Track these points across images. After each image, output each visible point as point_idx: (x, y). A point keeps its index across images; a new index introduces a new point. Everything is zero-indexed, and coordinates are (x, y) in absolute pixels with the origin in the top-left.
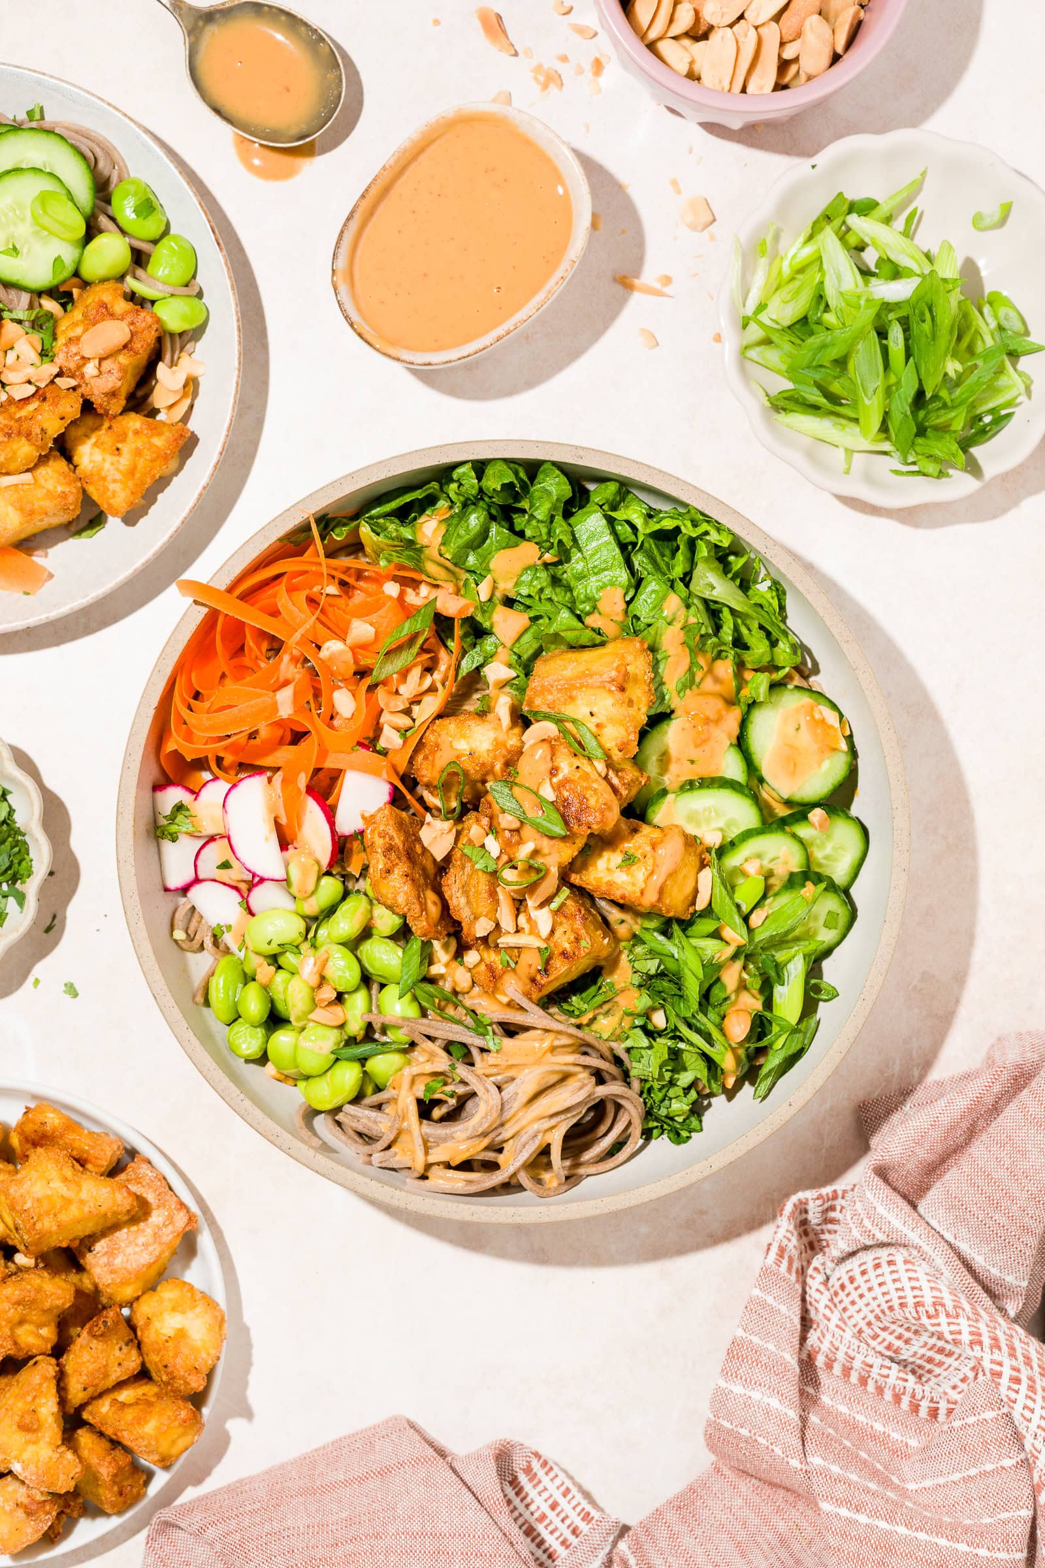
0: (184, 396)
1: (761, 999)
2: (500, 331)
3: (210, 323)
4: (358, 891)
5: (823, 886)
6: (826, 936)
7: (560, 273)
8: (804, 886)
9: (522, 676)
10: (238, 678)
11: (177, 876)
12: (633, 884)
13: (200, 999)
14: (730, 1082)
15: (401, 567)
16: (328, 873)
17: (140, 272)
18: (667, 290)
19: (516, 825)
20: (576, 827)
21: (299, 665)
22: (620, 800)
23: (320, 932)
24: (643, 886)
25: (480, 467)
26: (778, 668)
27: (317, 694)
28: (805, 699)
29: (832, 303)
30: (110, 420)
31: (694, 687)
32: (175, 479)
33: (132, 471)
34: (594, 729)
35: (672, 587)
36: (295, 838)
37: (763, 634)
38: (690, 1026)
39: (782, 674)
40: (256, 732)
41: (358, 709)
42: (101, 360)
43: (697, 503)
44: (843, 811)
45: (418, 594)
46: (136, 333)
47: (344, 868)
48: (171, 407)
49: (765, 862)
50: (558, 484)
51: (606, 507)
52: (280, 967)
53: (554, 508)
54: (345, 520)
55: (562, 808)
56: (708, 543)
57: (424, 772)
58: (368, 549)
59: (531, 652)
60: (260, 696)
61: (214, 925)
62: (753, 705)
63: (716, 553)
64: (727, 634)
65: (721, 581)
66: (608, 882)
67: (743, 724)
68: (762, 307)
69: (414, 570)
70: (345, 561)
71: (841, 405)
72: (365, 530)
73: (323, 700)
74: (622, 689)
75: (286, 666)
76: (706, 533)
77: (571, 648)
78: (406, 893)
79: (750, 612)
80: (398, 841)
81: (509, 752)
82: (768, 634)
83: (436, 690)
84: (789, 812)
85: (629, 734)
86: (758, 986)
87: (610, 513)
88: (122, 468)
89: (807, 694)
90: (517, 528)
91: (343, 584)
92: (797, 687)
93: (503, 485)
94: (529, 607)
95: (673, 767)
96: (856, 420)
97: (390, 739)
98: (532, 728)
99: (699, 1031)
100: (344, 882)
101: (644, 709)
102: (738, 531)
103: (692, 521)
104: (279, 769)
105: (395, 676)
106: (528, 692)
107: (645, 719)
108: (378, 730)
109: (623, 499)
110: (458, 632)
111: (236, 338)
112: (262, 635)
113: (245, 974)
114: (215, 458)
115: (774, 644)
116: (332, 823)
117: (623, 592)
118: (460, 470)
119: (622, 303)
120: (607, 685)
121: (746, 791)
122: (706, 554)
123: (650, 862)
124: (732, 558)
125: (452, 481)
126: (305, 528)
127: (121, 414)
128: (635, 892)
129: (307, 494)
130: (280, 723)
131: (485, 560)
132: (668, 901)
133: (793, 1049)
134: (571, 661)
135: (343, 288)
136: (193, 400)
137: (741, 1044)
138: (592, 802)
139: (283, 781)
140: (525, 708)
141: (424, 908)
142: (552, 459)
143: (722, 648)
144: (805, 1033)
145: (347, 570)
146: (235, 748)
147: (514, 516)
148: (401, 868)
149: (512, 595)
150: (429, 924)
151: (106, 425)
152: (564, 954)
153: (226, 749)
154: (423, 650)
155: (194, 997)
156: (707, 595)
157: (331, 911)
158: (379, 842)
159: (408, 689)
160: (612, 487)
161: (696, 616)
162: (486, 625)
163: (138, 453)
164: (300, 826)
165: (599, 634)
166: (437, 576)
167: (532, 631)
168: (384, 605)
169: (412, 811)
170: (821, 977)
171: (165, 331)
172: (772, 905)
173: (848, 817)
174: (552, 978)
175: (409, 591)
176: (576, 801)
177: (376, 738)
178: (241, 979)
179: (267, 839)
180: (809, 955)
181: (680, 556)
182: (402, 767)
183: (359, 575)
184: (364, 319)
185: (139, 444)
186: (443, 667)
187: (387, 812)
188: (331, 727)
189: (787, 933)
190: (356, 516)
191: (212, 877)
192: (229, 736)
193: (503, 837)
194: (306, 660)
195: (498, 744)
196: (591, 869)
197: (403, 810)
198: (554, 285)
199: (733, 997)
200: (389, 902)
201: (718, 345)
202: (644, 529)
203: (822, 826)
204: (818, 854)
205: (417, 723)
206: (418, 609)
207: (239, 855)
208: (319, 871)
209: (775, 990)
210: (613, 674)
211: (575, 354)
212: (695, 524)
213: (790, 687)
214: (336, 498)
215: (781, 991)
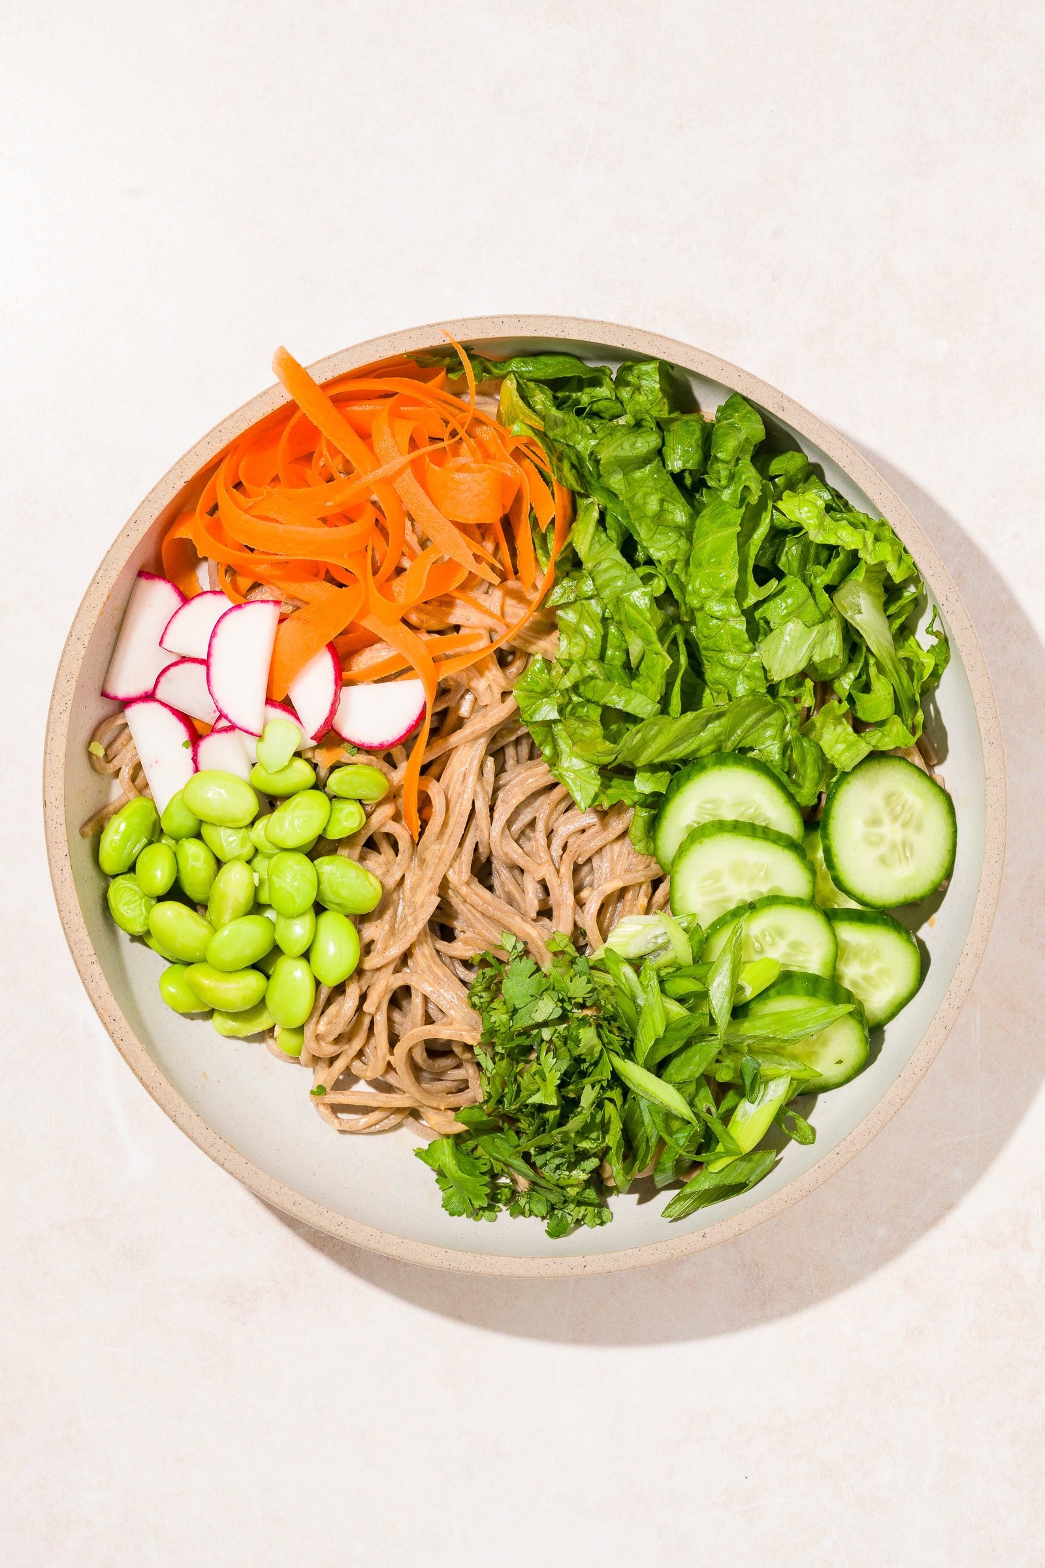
5: (848, 1009)
6: (828, 1069)
10: (291, 489)
11: (124, 686)
54: (488, 364)
61: (141, 754)
65: (874, 612)
89: (925, 780)
102: (924, 569)
118: (647, 367)
126: (441, 352)
133: (733, 1180)
144: (757, 1167)
156: (850, 616)
180: (798, 1083)
181: (836, 564)
189: (785, 1042)
192: (252, 550)
207: (215, 686)
209: (741, 1105)
213: (906, 763)
214: (491, 336)
215: (748, 1108)
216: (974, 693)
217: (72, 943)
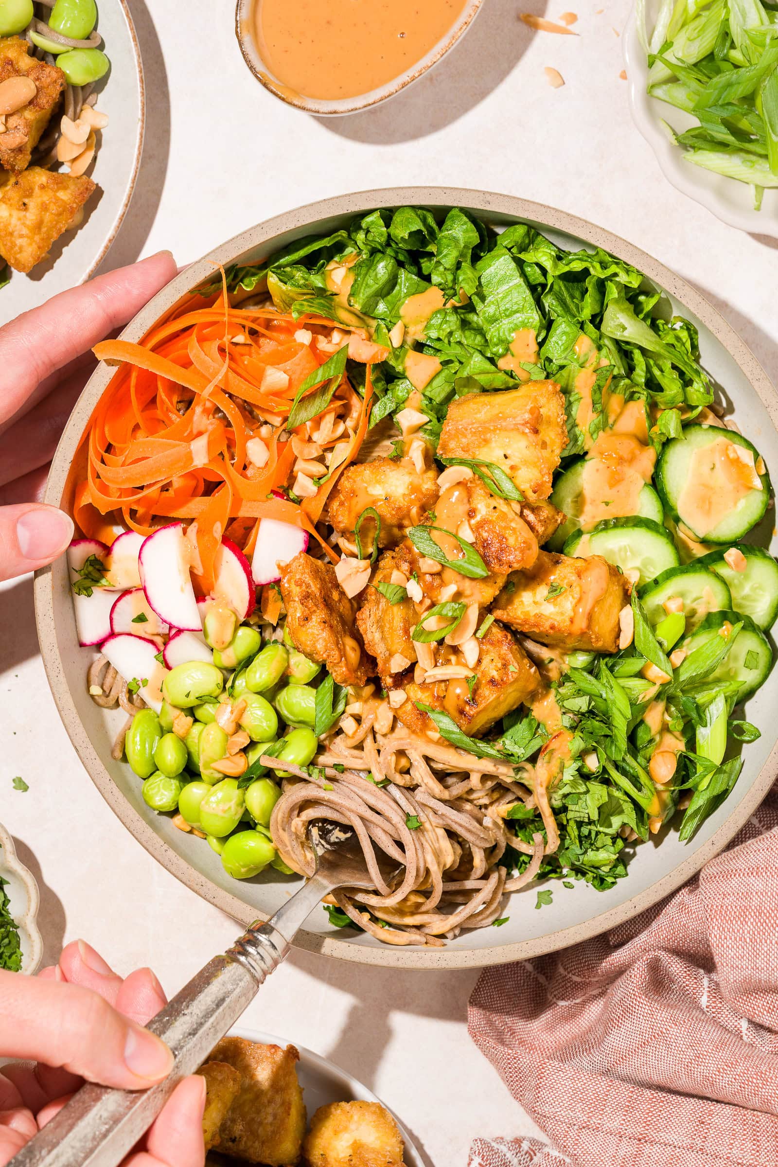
0: (88, 148)
1: (684, 741)
2: (404, 77)
3: (112, 75)
4: (276, 642)
5: (740, 625)
6: (748, 677)
7: (463, 18)
8: (722, 626)
9: (435, 421)
10: (152, 432)
11: (92, 633)
12: (562, 614)
13: (118, 754)
14: (656, 827)
15: (312, 316)
16: (245, 624)
17: (41, 26)
18: (571, 28)
19: (437, 568)
20: (497, 567)
21: (211, 416)
22: (537, 536)
23: (237, 683)
24: (572, 614)
25: (388, 215)
26: (692, 408)
27: (231, 445)
28: (720, 439)
29: (737, 43)
30: (17, 175)
31: (607, 429)
32: (79, 232)
33: (39, 226)
34: (508, 471)
35: (582, 328)
36: (211, 588)
37: (675, 375)
38: (619, 769)
39: (696, 413)
40: (170, 484)
41: (271, 458)
42: (8, 116)
43: (605, 245)
44: (760, 551)
45: (330, 342)
46: (42, 88)
47: (261, 618)
48: (74, 160)
49: (688, 602)
50: (466, 231)
51: (514, 250)
52: (196, 720)
53: (462, 255)
54: (253, 270)
55: (482, 549)
56: (618, 284)
57: (340, 518)
58: (276, 299)
59: (443, 395)
60: (174, 446)
61: (129, 679)
62: (667, 443)
63: (626, 293)
64: (640, 375)
65: (632, 322)
66: (535, 615)
67: (658, 464)
68: (667, 45)
69: (326, 318)
70: (253, 311)
71: (751, 141)
72: (273, 280)
73: (237, 451)
74: (536, 432)
75: (199, 417)
76: (615, 275)
77: (484, 391)
78: (325, 640)
79: (662, 351)
80: (315, 588)
81: (425, 496)
82: (682, 374)
83: (349, 437)
84: (706, 552)
85: (543, 476)
86: (680, 728)
87: (519, 256)
88: (28, 223)
89: (721, 433)
90: (425, 272)
91: (253, 333)
92: (711, 427)
93: (411, 234)
94: (438, 351)
95: (588, 508)
96: (766, 157)
97: (304, 486)
98: (447, 472)
99: (625, 773)
100: (261, 633)
101: (558, 451)
102: (647, 272)
103: (601, 263)
104: (192, 520)
105: (309, 424)
106: (442, 436)
107: (558, 461)
108: (292, 479)
109: (532, 242)
110: (370, 377)
111: (139, 90)
112: (173, 387)
113: (161, 727)
114: (120, 210)
115: (687, 383)
116: (249, 573)
117: (536, 333)
118: (369, 219)
119: (527, 42)
120: (521, 428)
121: (661, 530)
122: (616, 295)
123: (576, 591)
124: (642, 298)
125: (360, 228)
126: (215, 279)
127: (26, 169)
128: (564, 621)
130: (192, 475)
131: (394, 307)
133: (717, 790)
134: (484, 404)
135: (247, 39)
136: (96, 152)
137: (667, 784)
138: (512, 541)
139: (199, 532)
140: (439, 452)
141: (343, 654)
142: (461, 205)
143: (635, 389)
144: (730, 774)
145: (255, 320)
146: (148, 502)
147: (422, 261)
148: (320, 615)
149: (422, 339)
150: (349, 670)
151: (12, 180)
152: (492, 682)
153: (138, 502)
154: (336, 397)
155: (112, 752)
156: (618, 336)
157: (247, 662)
158: (296, 591)
159: (321, 437)
160: (521, 230)
161: (609, 359)
162: (399, 369)
163: (44, 207)
164: (217, 577)
165: (512, 376)
166: (348, 321)
167: (443, 374)
168: (295, 353)
169: (327, 560)
170: (744, 718)
171: (68, 84)
172: (691, 645)
173: (766, 557)
174: (481, 709)
175: (321, 338)
176: (495, 541)
177: (291, 486)
178: (158, 731)
179: (182, 590)
180: (731, 697)
181: (589, 299)
182: (317, 513)
183: (268, 324)
184: (268, 67)
185: (46, 199)
186: (355, 414)
187: (302, 561)
188: (246, 477)
189: (707, 673)
190: (264, 265)
191: (127, 630)
192: (142, 488)
193: (424, 582)
194: (218, 410)
195: (414, 489)
196: (516, 603)
197: (319, 558)
198: (458, 30)
199: (658, 739)
200: (308, 650)
201: (625, 82)
202: (553, 272)
203: (739, 566)
204: (739, 594)
205: (331, 470)
206: (330, 356)
207: (155, 605)
208: (237, 620)
209: (698, 732)
210: (527, 416)
211: (482, 94)
212: (604, 266)
213: (705, 426)
214: (246, 249)
215: (704, 733)
216: (728, 348)
217: (144, 843)
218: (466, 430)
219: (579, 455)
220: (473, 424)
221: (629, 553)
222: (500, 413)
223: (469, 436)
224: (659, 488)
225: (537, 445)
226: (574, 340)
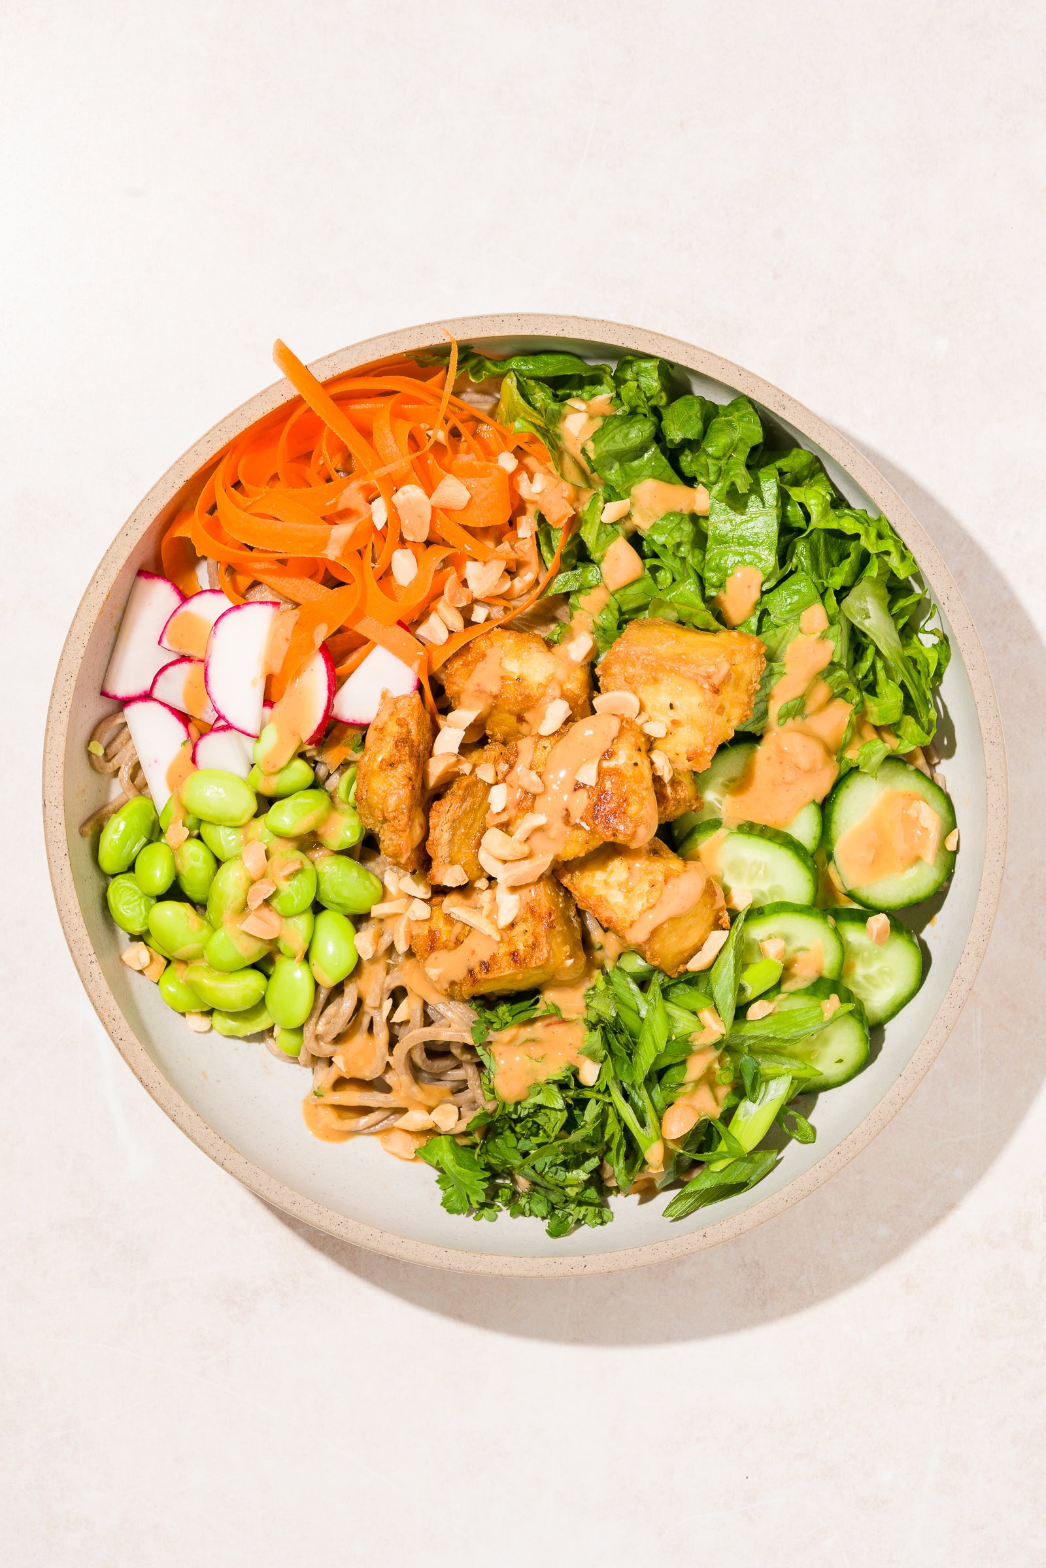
1: (723, 1105)
4: (325, 789)
5: (850, 1007)
8: (828, 998)
9: (615, 626)
11: (123, 685)
13: (89, 830)
16: (302, 755)
22: (662, 815)
24: (636, 917)
31: (799, 718)
35: (822, 595)
37: (901, 695)
38: (626, 1096)
47: (321, 754)
49: (790, 948)
51: (786, 478)
55: (597, 799)
56: (884, 565)
58: (502, 407)
59: (635, 605)
60: (313, 522)
61: (140, 754)
62: (855, 770)
63: (888, 579)
66: (600, 897)
67: (838, 785)
72: (508, 384)
73: (380, 557)
74: (716, 691)
76: (888, 553)
77: (681, 622)
78: (400, 798)
79: (898, 661)
82: (908, 698)
83: (511, 599)
84: (850, 906)
85: (706, 745)
86: (727, 1089)
87: (788, 487)
91: (455, 434)
92: (917, 771)
97: (434, 629)
99: (634, 1106)
100: (314, 771)
101: (734, 722)
103: (877, 533)
104: (299, 605)
107: (731, 734)
108: (424, 614)
109: (811, 476)
112: (340, 449)
115: (910, 711)
116: (332, 697)
117: (763, 578)
118: (645, 365)
120: (701, 680)
121: (810, 863)
122: (875, 575)
123: (655, 894)
125: (632, 371)
126: (441, 352)
129: (461, 316)
130: (319, 560)
131: (631, 478)
132: (657, 947)
137: (675, 1141)
139: (300, 621)
140: (601, 665)
144: (758, 1167)
149: (643, 535)
152: (514, 955)
160: (806, 457)
161: (836, 647)
162: (596, 554)
164: (293, 682)
165: (717, 617)
167: (645, 583)
168: (490, 474)
172: (781, 1003)
173: (915, 939)
174: (491, 976)
177: (418, 623)
180: (799, 1082)
181: (846, 565)
182: (435, 666)
186: (526, 577)
189: (784, 1042)
191: (166, 700)
192: (251, 549)
193: (515, 795)
196: (586, 874)
199: (690, 1087)
202: (817, 522)
203: (880, 939)
204: (860, 971)
208: (295, 748)
209: (743, 1104)
210: (713, 670)
212: (879, 538)
214: (491, 335)
215: (749, 1108)
217: (71, 942)
218: (638, 659)
219: (754, 735)
220: (649, 654)
221: (761, 872)
222: (684, 654)
223: (639, 667)
224: (827, 812)
225: (712, 706)
226: (807, 605)
